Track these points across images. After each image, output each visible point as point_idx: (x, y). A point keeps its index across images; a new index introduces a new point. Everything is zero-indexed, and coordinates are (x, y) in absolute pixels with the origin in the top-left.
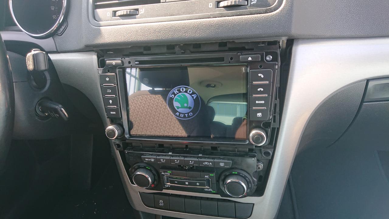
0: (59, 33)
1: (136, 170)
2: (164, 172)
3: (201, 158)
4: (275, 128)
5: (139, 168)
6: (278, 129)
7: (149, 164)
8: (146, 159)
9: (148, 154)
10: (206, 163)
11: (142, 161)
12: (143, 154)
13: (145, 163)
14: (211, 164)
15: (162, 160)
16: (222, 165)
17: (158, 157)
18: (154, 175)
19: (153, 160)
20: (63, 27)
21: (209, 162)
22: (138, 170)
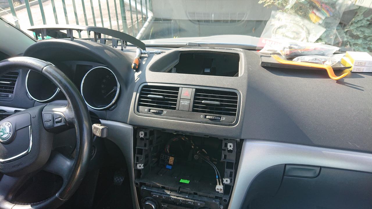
1: (146, 201)
2: (164, 205)
3: (187, 198)
4: (231, 186)
5: (148, 200)
6: (233, 187)
7: (155, 198)
8: (154, 195)
9: (155, 192)
10: (190, 202)
11: (151, 195)
12: (152, 192)
13: (153, 197)
14: (192, 203)
15: (163, 197)
16: (199, 204)
17: (161, 195)
18: (157, 205)
19: (158, 196)
20: (114, 107)
21: (192, 202)
22: (147, 201)
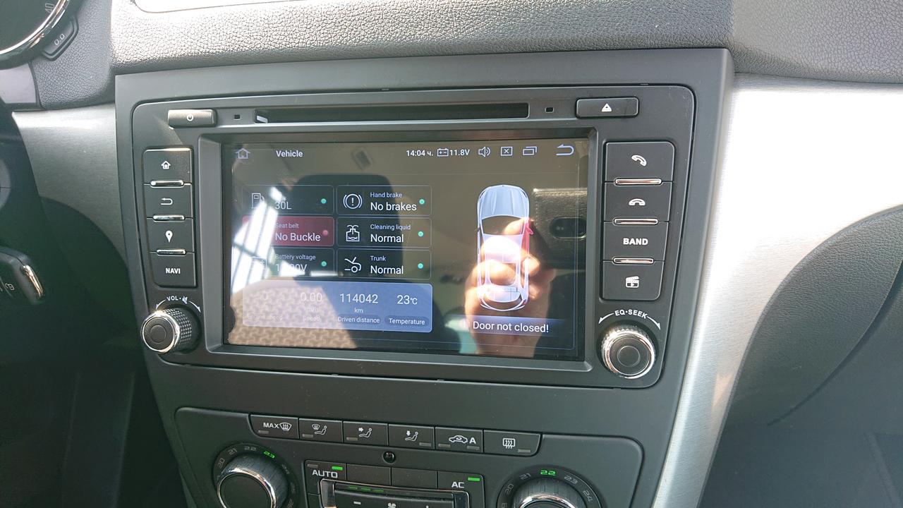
0: (50, 53)
1: (230, 459)
2: (321, 469)
5: (242, 453)
8: (266, 425)
10: (459, 439)
13: (262, 436)
14: (473, 440)
15: (316, 427)
16: (508, 444)
18: (287, 478)
19: (286, 428)
20: (63, 37)
22: (238, 458)
